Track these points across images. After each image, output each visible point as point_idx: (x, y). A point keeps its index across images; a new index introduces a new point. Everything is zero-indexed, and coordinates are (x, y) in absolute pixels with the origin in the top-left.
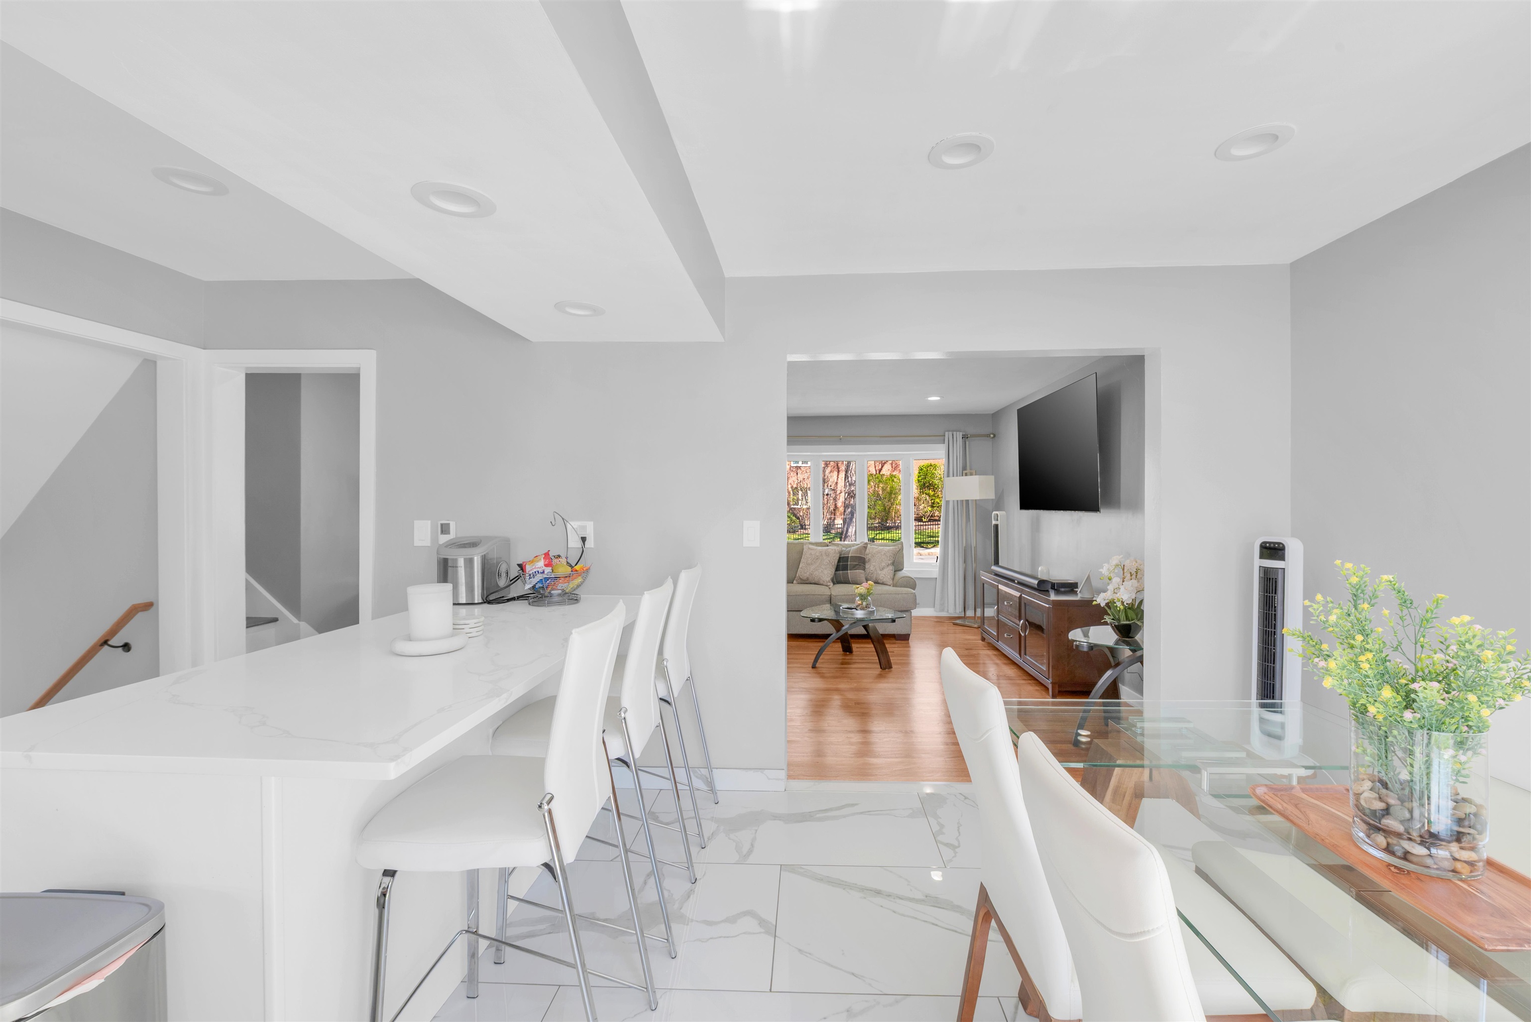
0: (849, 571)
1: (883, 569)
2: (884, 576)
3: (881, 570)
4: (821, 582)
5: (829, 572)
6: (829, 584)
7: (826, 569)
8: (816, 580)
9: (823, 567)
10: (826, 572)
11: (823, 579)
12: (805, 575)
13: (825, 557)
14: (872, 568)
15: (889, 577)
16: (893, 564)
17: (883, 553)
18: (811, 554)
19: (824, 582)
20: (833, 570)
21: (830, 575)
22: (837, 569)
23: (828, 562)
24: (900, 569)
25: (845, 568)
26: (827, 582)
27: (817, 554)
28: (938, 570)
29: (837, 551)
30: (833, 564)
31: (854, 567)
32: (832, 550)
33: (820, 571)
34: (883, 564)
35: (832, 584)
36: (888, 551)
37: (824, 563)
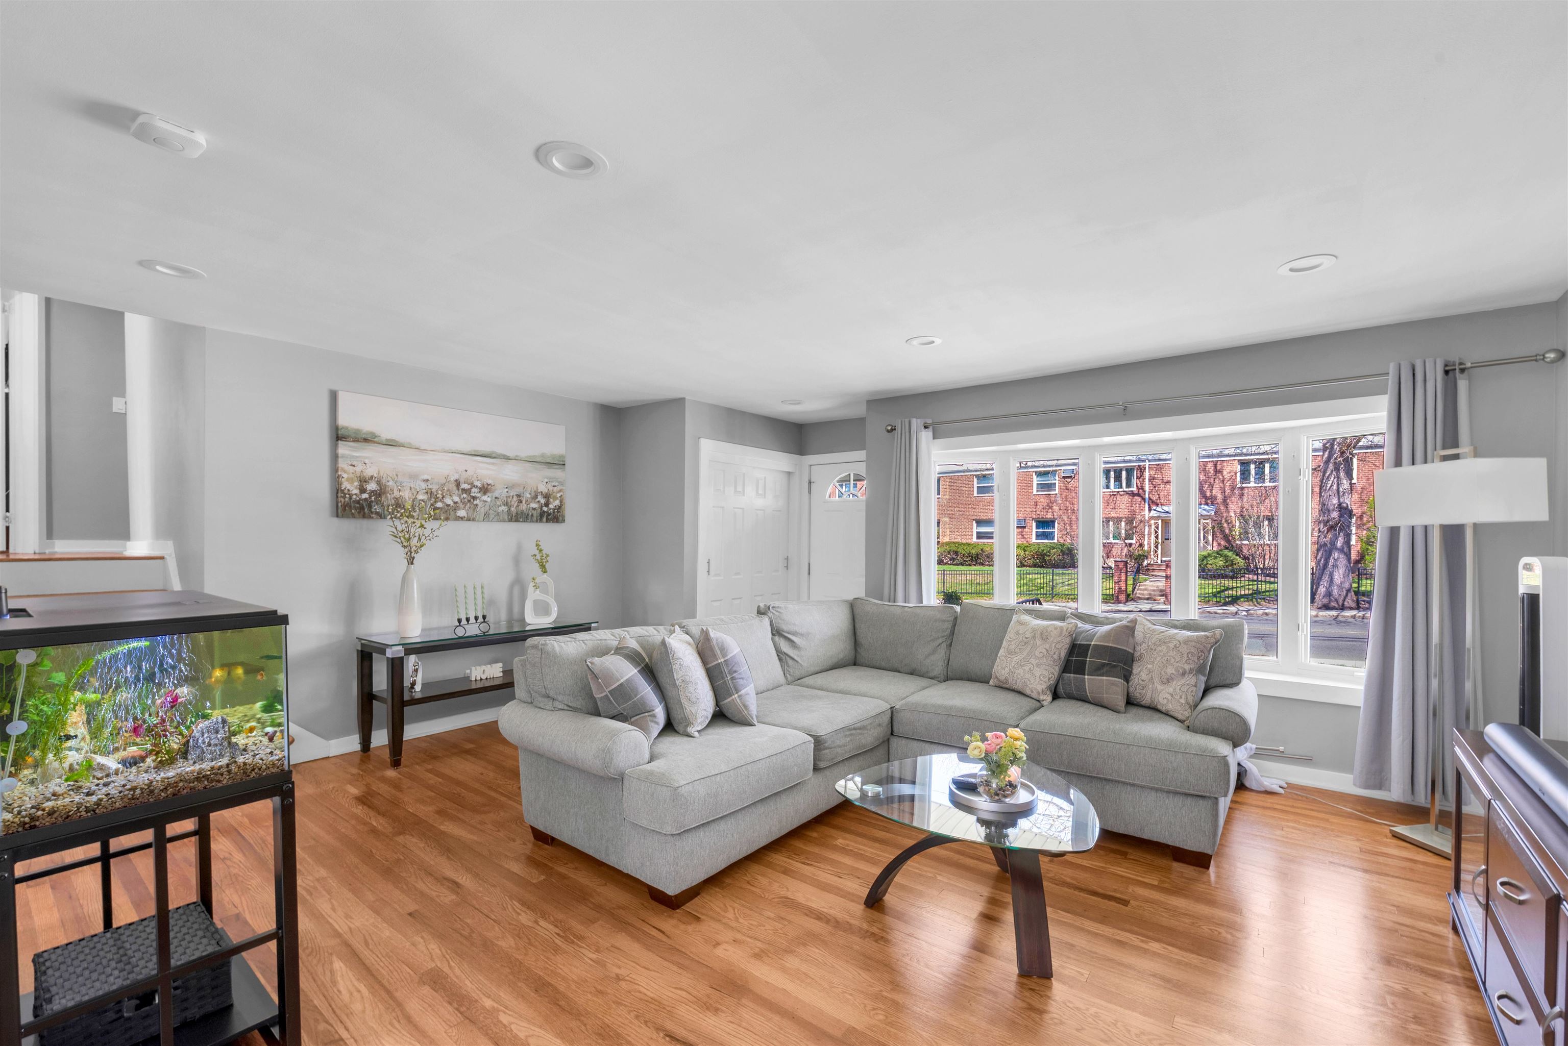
0: (1086, 677)
1: (1169, 680)
2: (1170, 698)
3: (1163, 683)
4: (1028, 692)
5: (1045, 672)
6: (1042, 697)
7: (1038, 665)
8: (1019, 686)
9: (1033, 661)
10: (1038, 672)
11: (1031, 686)
12: (1003, 672)
13: (1039, 642)
14: (1144, 675)
15: (1183, 701)
16: (1200, 670)
17: (1171, 645)
18: (1017, 633)
19: (1032, 692)
20: (1056, 670)
21: (1046, 680)
22: (1067, 667)
23: (1045, 652)
24: (1228, 682)
25: (1080, 669)
26: (1039, 693)
27: (1028, 635)
28: (1361, 688)
29: (1065, 633)
30: (1056, 657)
31: (1098, 670)
32: (1056, 628)
33: (1027, 668)
34: (1170, 670)
35: (1050, 698)
36: (1187, 641)
37: (1037, 653)
